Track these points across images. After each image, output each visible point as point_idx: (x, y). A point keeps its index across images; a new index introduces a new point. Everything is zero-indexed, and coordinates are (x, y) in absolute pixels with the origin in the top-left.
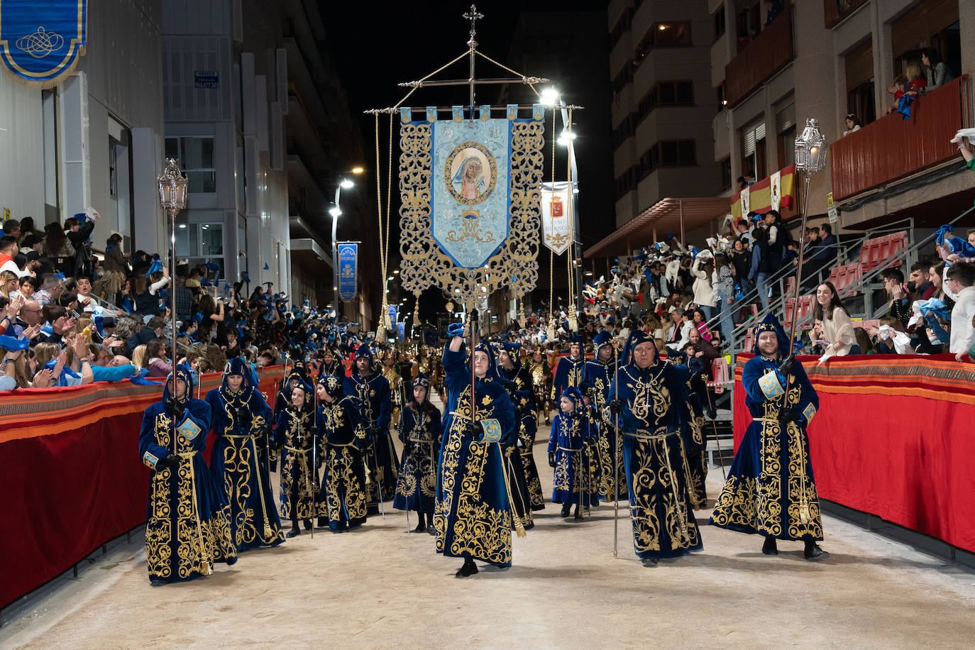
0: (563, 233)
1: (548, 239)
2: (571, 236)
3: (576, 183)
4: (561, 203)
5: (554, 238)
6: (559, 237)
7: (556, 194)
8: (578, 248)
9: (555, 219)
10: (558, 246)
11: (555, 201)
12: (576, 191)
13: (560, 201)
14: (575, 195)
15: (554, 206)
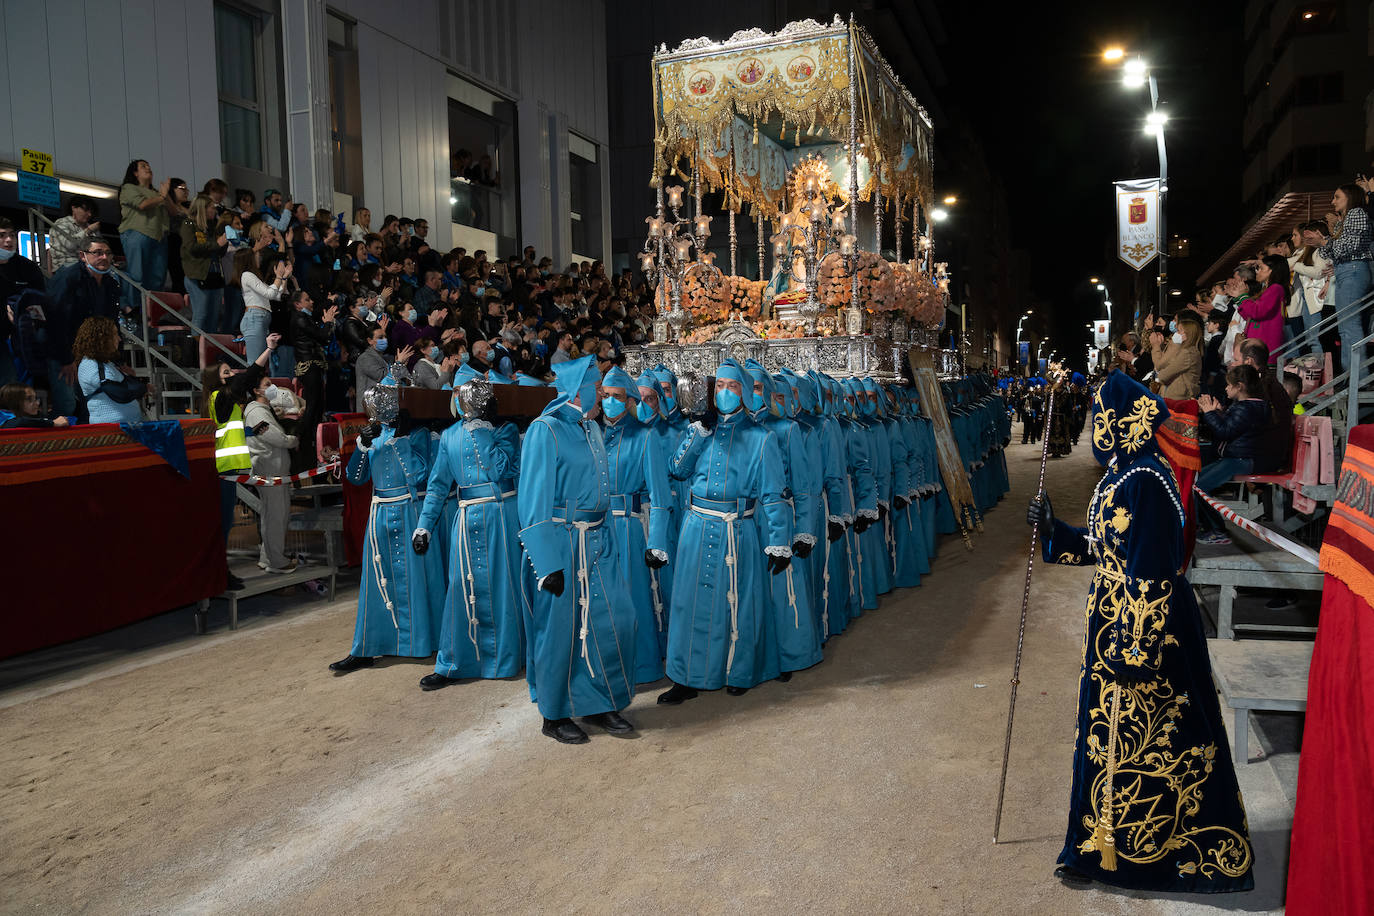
0: (1144, 242)
1: (1124, 251)
2: (1155, 246)
3: (1164, 180)
4: (1144, 206)
5: (1133, 250)
6: (1139, 248)
7: (1141, 195)
8: (1164, 261)
9: (1134, 226)
10: (1138, 259)
11: (1137, 204)
12: (1165, 189)
13: (1144, 202)
14: (1163, 195)
15: (1135, 210)
